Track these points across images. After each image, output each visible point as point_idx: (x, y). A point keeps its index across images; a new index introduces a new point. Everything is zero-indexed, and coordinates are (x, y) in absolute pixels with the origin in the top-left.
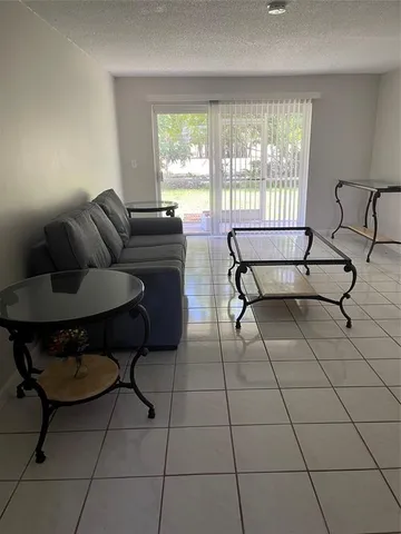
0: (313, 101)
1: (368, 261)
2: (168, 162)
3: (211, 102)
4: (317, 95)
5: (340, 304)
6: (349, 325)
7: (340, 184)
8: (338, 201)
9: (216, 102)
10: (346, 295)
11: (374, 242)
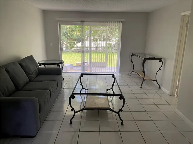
0: (122, 22)
1: (141, 88)
2: (77, 42)
3: (81, 21)
4: (123, 20)
5: (118, 113)
6: (122, 124)
7: (133, 55)
8: (132, 61)
9: (84, 21)
10: (121, 110)
11: (144, 80)
